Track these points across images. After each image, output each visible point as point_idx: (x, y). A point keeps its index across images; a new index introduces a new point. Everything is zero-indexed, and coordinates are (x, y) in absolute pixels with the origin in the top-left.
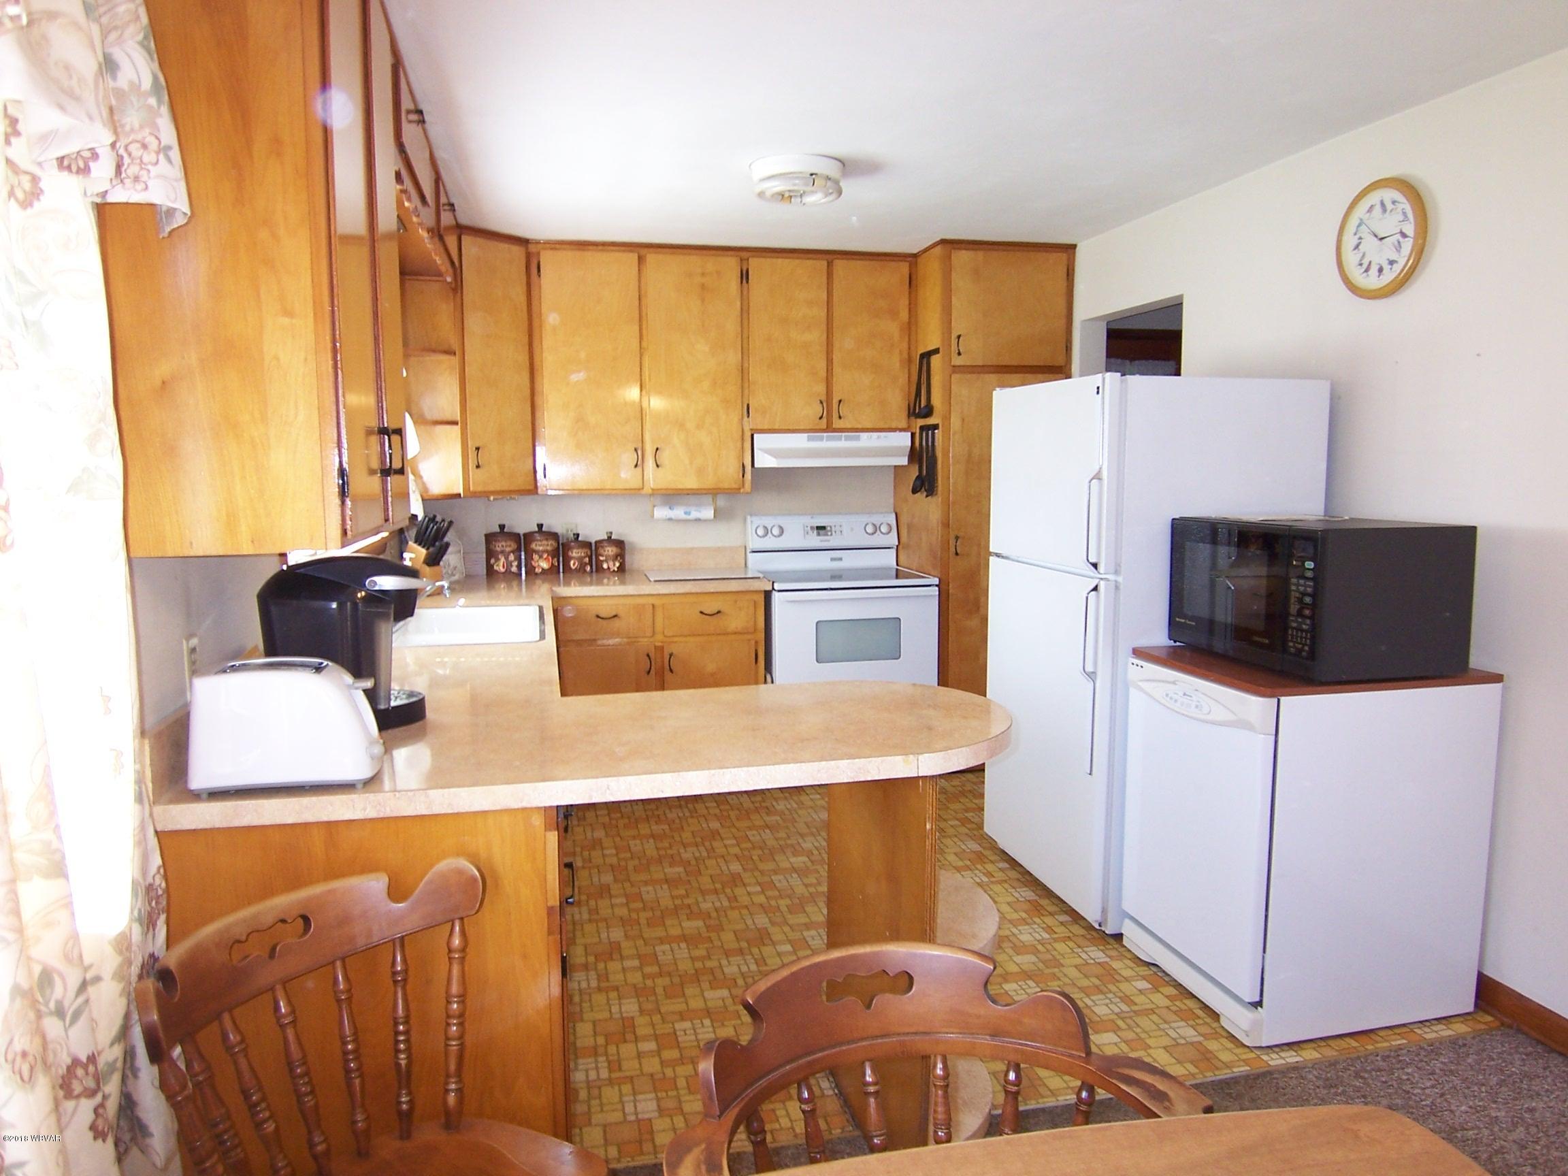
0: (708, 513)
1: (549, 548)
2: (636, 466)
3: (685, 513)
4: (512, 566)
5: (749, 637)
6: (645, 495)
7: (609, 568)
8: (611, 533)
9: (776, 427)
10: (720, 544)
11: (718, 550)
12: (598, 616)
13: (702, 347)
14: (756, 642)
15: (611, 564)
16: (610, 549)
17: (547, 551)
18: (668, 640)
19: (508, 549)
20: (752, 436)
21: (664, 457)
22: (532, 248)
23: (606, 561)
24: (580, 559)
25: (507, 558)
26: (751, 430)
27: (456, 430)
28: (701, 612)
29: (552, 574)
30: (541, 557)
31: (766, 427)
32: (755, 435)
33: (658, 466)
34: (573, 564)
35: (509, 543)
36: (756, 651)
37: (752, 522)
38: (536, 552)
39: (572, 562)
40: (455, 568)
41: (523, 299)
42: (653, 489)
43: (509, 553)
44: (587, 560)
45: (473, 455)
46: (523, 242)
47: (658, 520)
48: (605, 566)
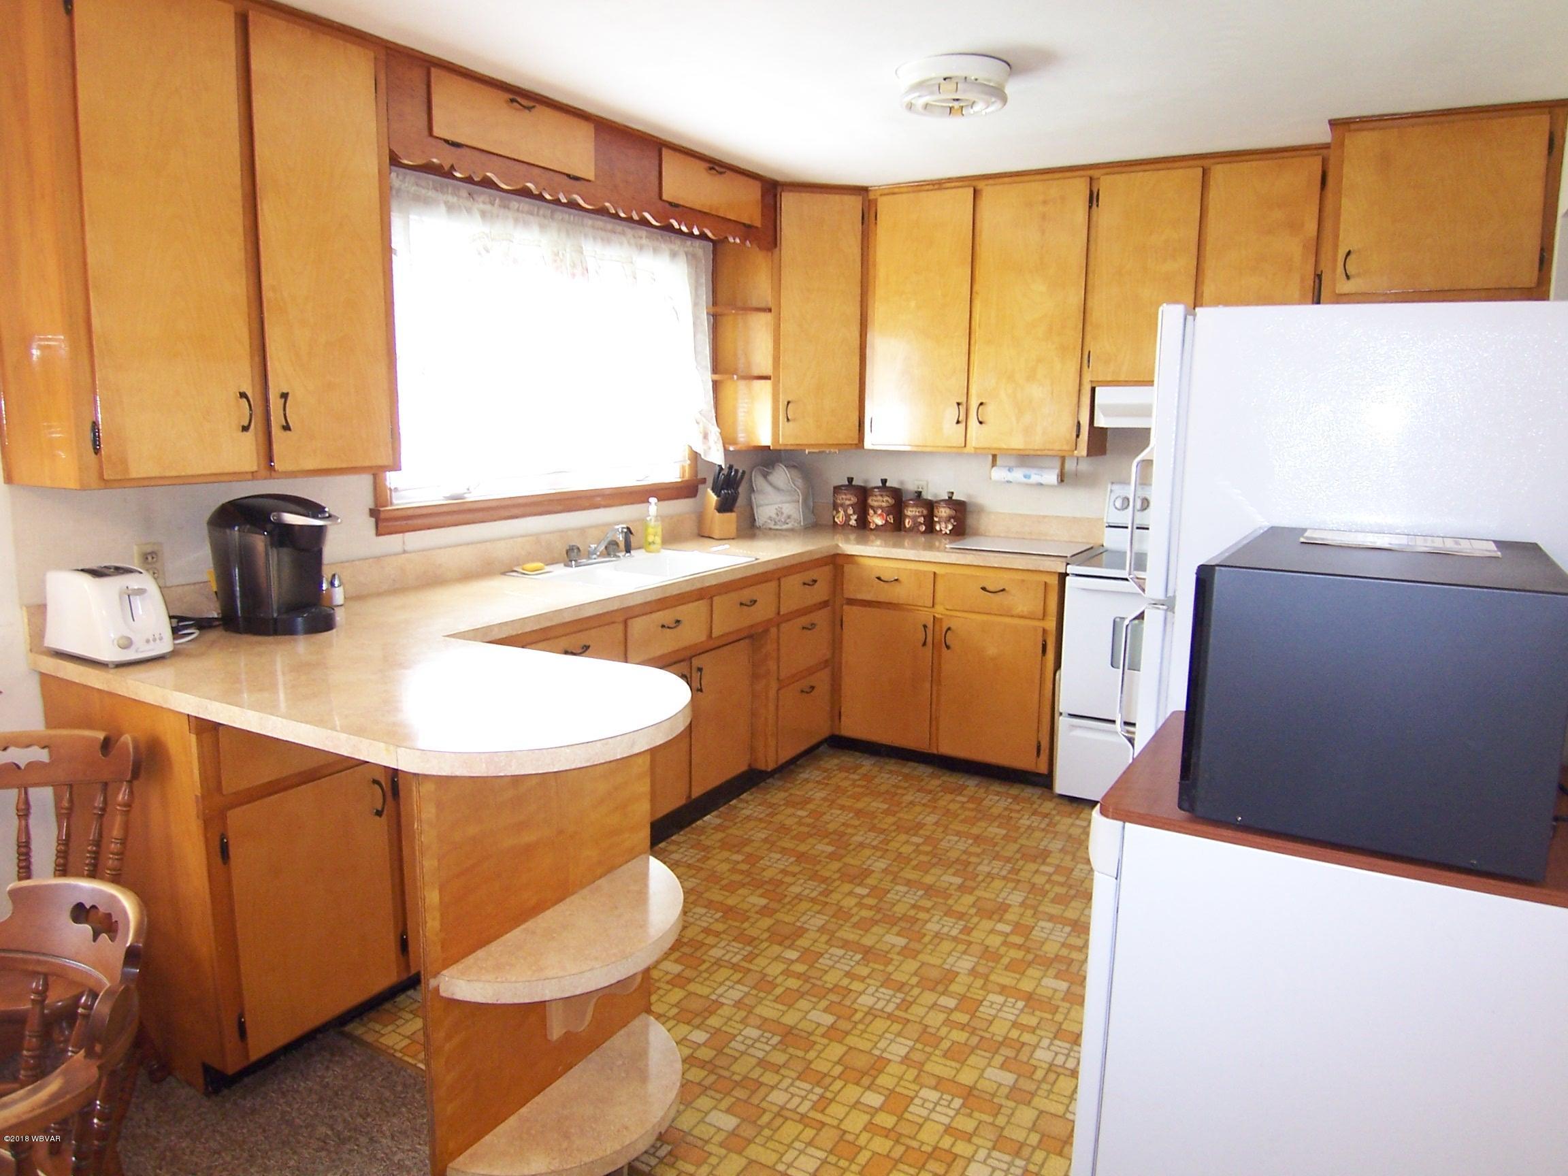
0: (1051, 477)
1: (884, 504)
2: (958, 422)
3: (1025, 477)
4: (850, 519)
5: (1036, 623)
6: (969, 454)
7: (941, 530)
8: (952, 493)
9: (1122, 378)
10: (1078, 515)
11: (1075, 520)
12: (879, 578)
13: (1039, 287)
14: (1044, 631)
15: (943, 525)
16: (943, 510)
17: (881, 507)
18: (948, 613)
19: (848, 502)
20: (1093, 390)
21: (990, 412)
22: (872, 196)
23: (939, 522)
24: (914, 518)
25: (845, 511)
26: (1091, 381)
27: (767, 385)
28: (984, 589)
29: (886, 531)
30: (875, 513)
31: (1109, 379)
32: (1097, 389)
33: (981, 423)
34: (908, 523)
35: (848, 496)
36: (1045, 641)
37: (1111, 491)
38: (872, 507)
39: (907, 521)
40: (789, 517)
41: (856, 251)
42: (976, 448)
43: (849, 505)
44: (922, 520)
45: (785, 410)
46: (862, 191)
47: (996, 482)
48: (938, 528)
